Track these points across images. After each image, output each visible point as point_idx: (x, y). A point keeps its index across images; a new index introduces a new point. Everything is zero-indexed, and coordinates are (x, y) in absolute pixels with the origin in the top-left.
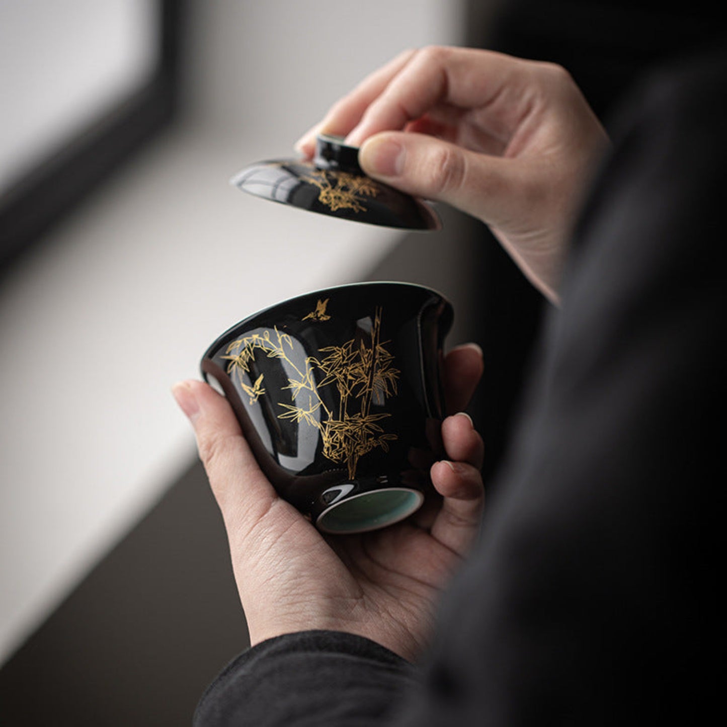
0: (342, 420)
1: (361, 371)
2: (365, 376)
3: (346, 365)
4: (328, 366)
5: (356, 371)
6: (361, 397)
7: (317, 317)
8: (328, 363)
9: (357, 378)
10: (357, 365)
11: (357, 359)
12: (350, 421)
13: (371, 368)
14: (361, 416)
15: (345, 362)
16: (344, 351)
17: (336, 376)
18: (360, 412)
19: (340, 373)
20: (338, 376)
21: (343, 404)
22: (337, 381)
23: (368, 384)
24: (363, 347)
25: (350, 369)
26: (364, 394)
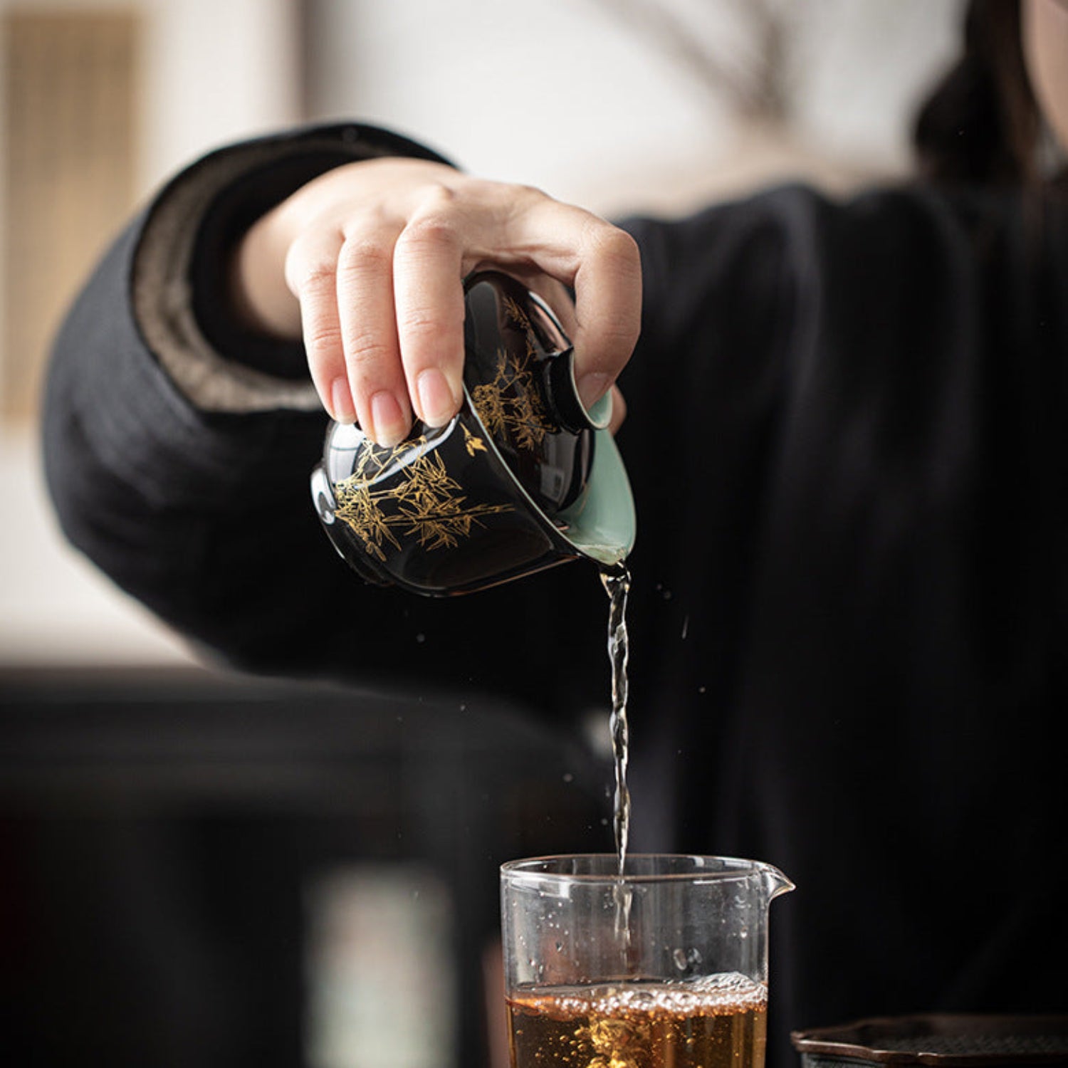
0: (371, 497)
1: (430, 506)
2: (427, 511)
3: (430, 488)
4: (422, 466)
5: (428, 500)
6: (401, 513)
7: (468, 440)
8: (425, 465)
9: (421, 501)
10: (435, 500)
11: (442, 499)
12: (373, 507)
13: (438, 516)
14: (382, 518)
15: (432, 485)
16: (444, 481)
17: (413, 477)
18: (386, 516)
19: (418, 482)
20: (414, 480)
21: (386, 494)
22: (408, 480)
23: (419, 517)
24: (458, 501)
25: (427, 492)
26: (406, 516)
